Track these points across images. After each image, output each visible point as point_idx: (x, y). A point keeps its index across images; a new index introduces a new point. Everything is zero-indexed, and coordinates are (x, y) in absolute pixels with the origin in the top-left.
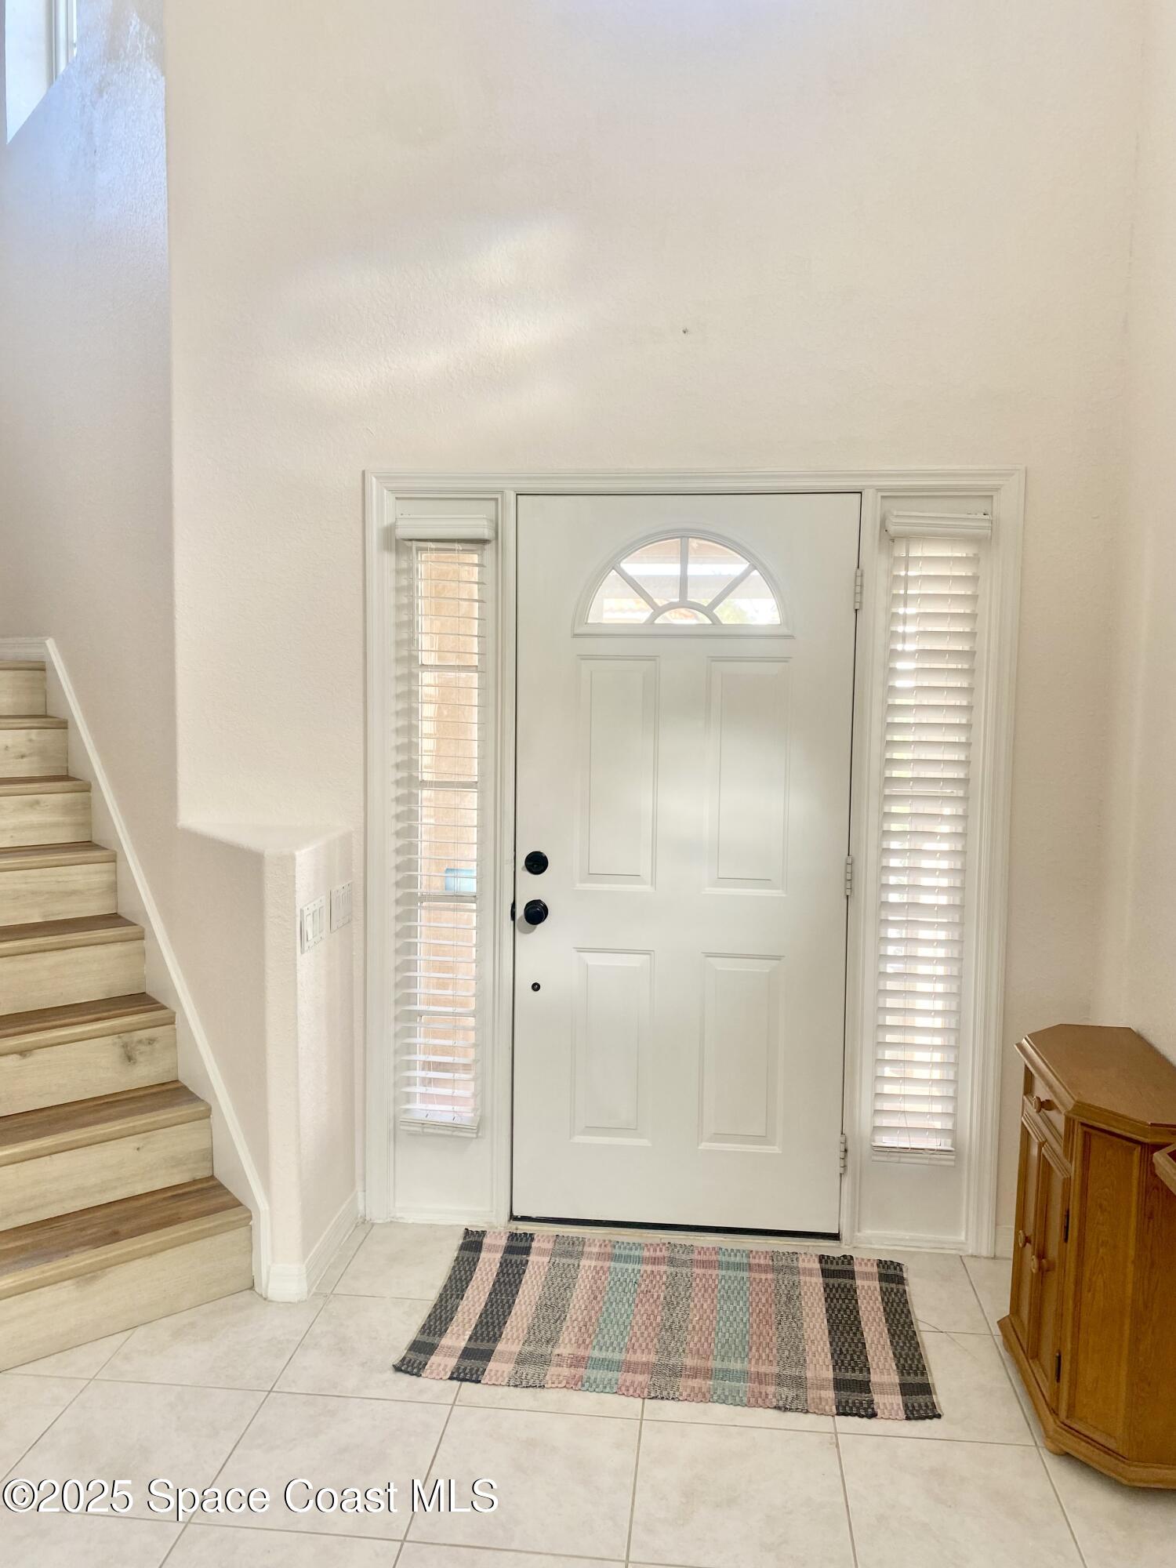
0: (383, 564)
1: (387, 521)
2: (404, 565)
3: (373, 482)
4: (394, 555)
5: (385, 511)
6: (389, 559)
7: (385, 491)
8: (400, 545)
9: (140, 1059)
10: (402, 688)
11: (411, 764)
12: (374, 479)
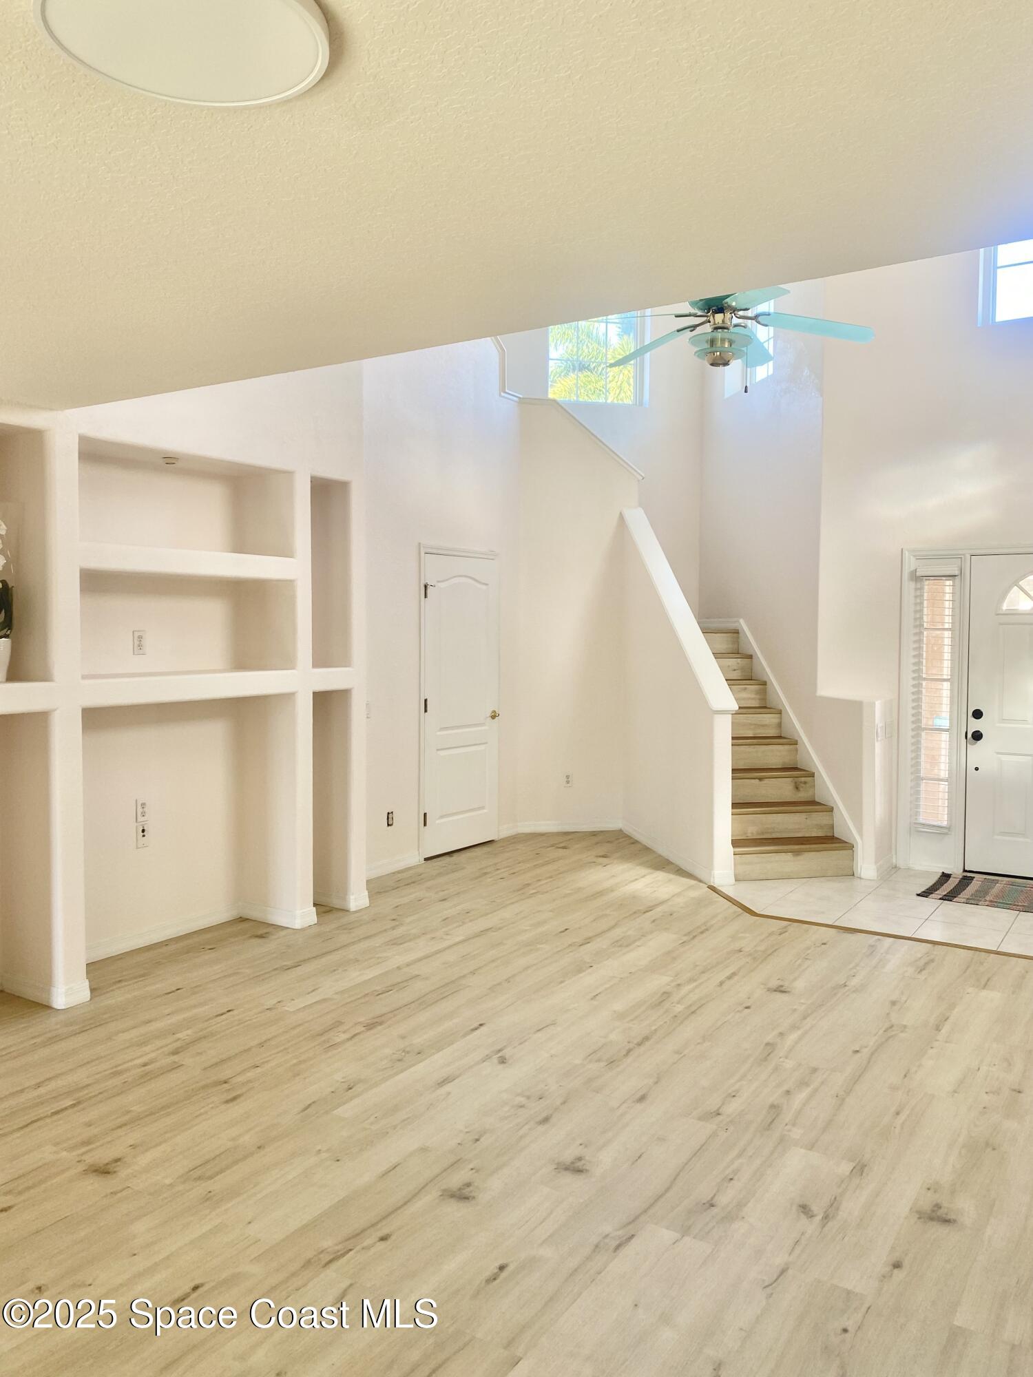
0: (909, 586)
1: (913, 568)
2: (919, 586)
3: (906, 554)
4: (914, 583)
5: (911, 564)
6: (913, 585)
7: (912, 557)
8: (916, 578)
9: (801, 789)
10: (917, 638)
11: (919, 671)
12: (907, 553)
